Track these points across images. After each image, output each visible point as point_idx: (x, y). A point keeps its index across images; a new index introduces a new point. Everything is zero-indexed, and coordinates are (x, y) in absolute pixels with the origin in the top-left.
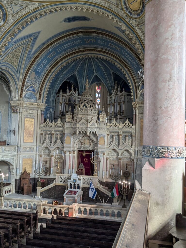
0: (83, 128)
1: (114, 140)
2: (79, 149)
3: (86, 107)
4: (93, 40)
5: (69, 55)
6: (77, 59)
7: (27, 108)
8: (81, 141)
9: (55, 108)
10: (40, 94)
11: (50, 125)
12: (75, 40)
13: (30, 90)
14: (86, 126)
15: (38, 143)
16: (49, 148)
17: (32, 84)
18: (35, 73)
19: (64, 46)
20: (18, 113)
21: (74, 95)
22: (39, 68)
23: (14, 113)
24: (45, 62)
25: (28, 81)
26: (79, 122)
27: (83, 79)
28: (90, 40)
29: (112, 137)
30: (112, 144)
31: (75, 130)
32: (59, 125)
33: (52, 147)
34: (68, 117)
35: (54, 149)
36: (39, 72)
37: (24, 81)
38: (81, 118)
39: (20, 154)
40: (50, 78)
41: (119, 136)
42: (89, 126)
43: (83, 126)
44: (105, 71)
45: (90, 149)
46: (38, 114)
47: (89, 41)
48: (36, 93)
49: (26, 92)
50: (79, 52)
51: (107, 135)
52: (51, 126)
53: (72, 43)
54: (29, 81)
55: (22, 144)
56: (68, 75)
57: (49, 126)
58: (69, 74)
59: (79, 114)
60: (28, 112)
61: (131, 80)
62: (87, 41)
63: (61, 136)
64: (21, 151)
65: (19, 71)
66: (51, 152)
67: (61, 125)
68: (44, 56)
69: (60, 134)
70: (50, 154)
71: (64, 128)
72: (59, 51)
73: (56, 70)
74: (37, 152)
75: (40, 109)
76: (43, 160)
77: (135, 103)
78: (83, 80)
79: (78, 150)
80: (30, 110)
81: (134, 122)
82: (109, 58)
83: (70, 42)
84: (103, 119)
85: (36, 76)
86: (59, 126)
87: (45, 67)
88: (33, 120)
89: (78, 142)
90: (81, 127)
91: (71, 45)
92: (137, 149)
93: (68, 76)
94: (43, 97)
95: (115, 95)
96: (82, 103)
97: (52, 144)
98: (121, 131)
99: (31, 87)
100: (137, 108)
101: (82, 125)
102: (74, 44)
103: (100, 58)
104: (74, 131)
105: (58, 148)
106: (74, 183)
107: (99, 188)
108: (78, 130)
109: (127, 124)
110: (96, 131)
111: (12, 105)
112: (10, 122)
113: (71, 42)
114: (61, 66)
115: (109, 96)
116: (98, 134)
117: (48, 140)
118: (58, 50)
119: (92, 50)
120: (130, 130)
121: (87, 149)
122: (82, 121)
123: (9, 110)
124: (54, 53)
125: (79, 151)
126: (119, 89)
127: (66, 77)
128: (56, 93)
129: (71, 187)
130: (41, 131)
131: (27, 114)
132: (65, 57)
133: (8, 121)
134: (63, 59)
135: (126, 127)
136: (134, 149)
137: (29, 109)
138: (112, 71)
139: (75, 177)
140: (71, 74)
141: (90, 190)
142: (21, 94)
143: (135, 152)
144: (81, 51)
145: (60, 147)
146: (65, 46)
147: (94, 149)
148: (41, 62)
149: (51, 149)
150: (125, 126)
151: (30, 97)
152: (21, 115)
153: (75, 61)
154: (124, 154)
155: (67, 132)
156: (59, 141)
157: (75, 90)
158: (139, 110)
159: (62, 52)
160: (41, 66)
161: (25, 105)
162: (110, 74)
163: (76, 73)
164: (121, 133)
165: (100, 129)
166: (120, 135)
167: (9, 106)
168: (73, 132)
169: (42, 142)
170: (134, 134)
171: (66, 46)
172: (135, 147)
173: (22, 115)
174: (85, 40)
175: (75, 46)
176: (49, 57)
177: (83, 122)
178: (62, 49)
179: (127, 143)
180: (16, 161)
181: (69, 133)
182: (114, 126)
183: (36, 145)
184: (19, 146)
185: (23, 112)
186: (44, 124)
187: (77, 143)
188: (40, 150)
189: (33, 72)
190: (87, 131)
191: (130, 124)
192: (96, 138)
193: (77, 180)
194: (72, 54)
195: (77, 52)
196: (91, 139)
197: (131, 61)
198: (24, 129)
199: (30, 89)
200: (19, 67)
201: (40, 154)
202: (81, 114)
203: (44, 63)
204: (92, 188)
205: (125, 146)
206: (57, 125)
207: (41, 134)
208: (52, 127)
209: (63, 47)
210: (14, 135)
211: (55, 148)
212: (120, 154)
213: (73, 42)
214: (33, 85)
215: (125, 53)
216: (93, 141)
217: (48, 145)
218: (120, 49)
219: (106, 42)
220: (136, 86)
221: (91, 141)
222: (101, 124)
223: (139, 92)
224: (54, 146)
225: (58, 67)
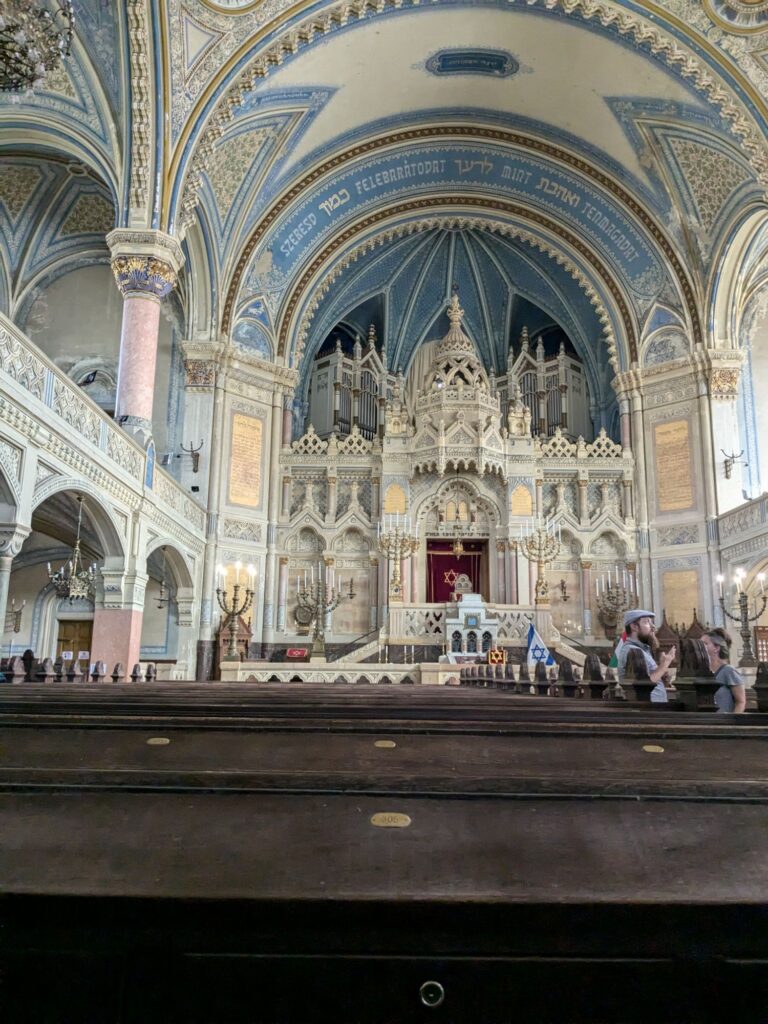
0: (463, 450)
1: (562, 499)
2: (433, 534)
3: (467, 382)
4: (484, 163)
5: (391, 212)
6: (415, 230)
7: (243, 377)
8: (437, 507)
9: (309, 407)
10: (282, 338)
11: (319, 448)
12: (423, 157)
13: (251, 315)
14: (473, 442)
15: (275, 512)
16: (319, 531)
17: (260, 294)
18: (273, 258)
20: (213, 389)
21: (376, 370)
22: (287, 242)
23: (194, 389)
24: (308, 221)
25: (248, 279)
26: (446, 429)
29: (553, 491)
30: (555, 514)
31: (425, 461)
32: (355, 448)
33: (331, 530)
34: (393, 420)
35: (337, 533)
36: (287, 255)
37: (237, 276)
38: (454, 418)
39: (216, 546)
40: (318, 286)
41: (575, 484)
42: (483, 443)
43: (461, 444)
45: (472, 534)
46: (273, 407)
47: (469, 166)
48: (271, 331)
49: (240, 317)
50: (428, 203)
51: (537, 481)
52: (325, 452)
53: (411, 168)
54: (251, 282)
55: (223, 506)
56: (359, 296)
57: (314, 452)
58: (363, 294)
59: (445, 401)
60: (244, 394)
61: (607, 304)
62: (464, 167)
63: (361, 491)
64: (219, 532)
65: (227, 233)
66: (328, 546)
67: (364, 448)
68: (311, 200)
69: (360, 483)
70: (324, 553)
71: (378, 459)
72: (362, 190)
73: (340, 261)
74: (273, 546)
75: (281, 390)
76: (290, 580)
77: (632, 374)
79: (429, 540)
80: (251, 387)
81: (627, 439)
83: (406, 162)
84: (521, 426)
85: (275, 267)
86: (355, 452)
87: (305, 241)
88: (259, 425)
89: (427, 511)
90: (452, 445)
92: (646, 527)
93: (363, 297)
94: (292, 349)
95: (522, 372)
96: (448, 368)
98: (587, 469)
99: (257, 305)
100: (640, 392)
101: (456, 439)
102: (417, 172)
103: (497, 232)
104: (421, 466)
105: (352, 531)
106: (468, 631)
108: (443, 457)
109: (603, 447)
110: (503, 468)
111: (191, 356)
112: (177, 420)
116: (508, 475)
117: (312, 503)
118: (359, 188)
119: (474, 202)
120: (616, 466)
121: (463, 534)
122: (459, 425)
123: (172, 375)
124: (343, 196)
125: (433, 544)
126: (540, 349)
128: (313, 356)
129: (457, 648)
130: (286, 468)
131: (240, 399)
132: (377, 218)
133: (168, 420)
135: (600, 455)
136: (633, 528)
137: (249, 383)
138: (516, 292)
139: (475, 608)
140: (371, 292)
141: (530, 654)
142: (226, 322)
143: (639, 540)
144: (436, 202)
145: (361, 528)
146: (385, 178)
147: (488, 535)
148: (298, 219)
149: (328, 536)
150: (597, 454)
151: (250, 340)
152: (220, 400)
154: (598, 550)
155: (389, 469)
156: (355, 505)
159: (369, 195)
160: (294, 237)
161: (236, 365)
162: (503, 305)
164: (583, 477)
165: (516, 458)
166: (583, 481)
167: (172, 362)
168: (417, 468)
169: (287, 511)
170: (631, 479)
171: (387, 176)
172: (638, 521)
173: (224, 401)
174: (456, 161)
175: (418, 179)
176: (327, 206)
177: (462, 429)
178: (374, 186)
179: (606, 507)
180: (199, 569)
181: (399, 473)
182: (559, 451)
183: (269, 519)
184: (214, 512)
185: (229, 388)
186: (295, 444)
187: (427, 507)
188: (283, 538)
189: (268, 250)
190: (476, 461)
191: (613, 446)
192: (498, 493)
193: (483, 617)
194: (406, 208)
195: (421, 204)
196: (479, 495)
197: (613, 238)
198: (230, 455)
199: (253, 311)
200: (232, 217)
201: (283, 552)
203: (306, 227)
204: (536, 648)
205: (602, 518)
206: (346, 448)
207: (286, 480)
208: (327, 454)
209: (378, 178)
210: (195, 471)
211: (341, 529)
212: (586, 545)
213: (413, 165)
214: (263, 297)
215: (594, 213)
216: (481, 506)
217: (315, 520)
218: (579, 199)
219: (529, 174)
220: (628, 321)
221: (473, 507)
222: (516, 442)
223: (642, 338)
224: (340, 522)
225: (348, 249)
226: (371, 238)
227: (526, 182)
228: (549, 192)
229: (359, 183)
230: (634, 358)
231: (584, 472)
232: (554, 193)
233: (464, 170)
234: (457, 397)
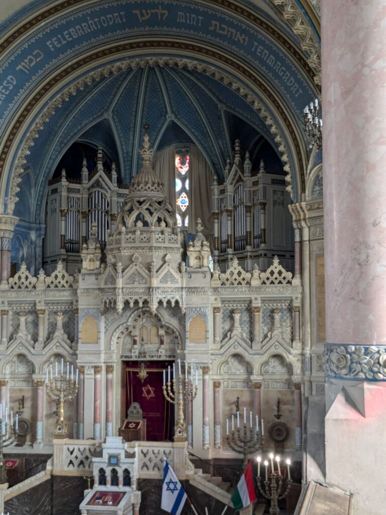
0: (137, 290)
1: (237, 324)
2: (126, 357)
3: (146, 224)
4: (159, 11)
5: (85, 61)
6: (111, 73)
8: (131, 332)
11: (30, 283)
12: (104, 12)
14: (146, 283)
16: (30, 357)
19: (69, 34)
21: (106, 187)
24: (8, 82)
26: (123, 272)
27: (131, 133)
28: (153, 11)
29: (231, 315)
30: (231, 338)
31: (110, 298)
32: (59, 282)
33: (39, 355)
34: (89, 257)
35: (45, 358)
38: (131, 260)
40: (28, 135)
41: (250, 310)
42: (155, 283)
43: (136, 285)
44: (202, 107)
45: (160, 356)
47: (147, 14)
51: (215, 308)
52: (34, 287)
53: (95, 23)
56: (83, 124)
57: (27, 287)
58: (87, 121)
59: (123, 245)
62: (142, 15)
63: (66, 319)
66: (37, 371)
67: (67, 282)
68: (7, 65)
69: (65, 313)
70: (34, 376)
71: (75, 292)
72: (54, 47)
73: (45, 110)
76: (10, 398)
77: (298, 207)
78: (132, 138)
79: (124, 362)
81: (297, 267)
82: (214, 67)
83: (89, 18)
84: (200, 258)
86: (60, 286)
89: (123, 337)
90: (129, 286)
91: (90, 29)
92: (308, 352)
93: (86, 125)
96: (131, 210)
97: (40, 345)
98: (259, 297)
100: (306, 223)
101: (132, 279)
102: (101, 25)
103: (185, 68)
104: (107, 301)
105: (58, 356)
106: (111, 468)
107: (194, 479)
108: (121, 297)
109: (276, 275)
110: (179, 300)
113: (91, 19)
114: (63, 94)
115: (216, 186)
116: (185, 306)
117: (25, 333)
118: (51, 46)
119: (158, 44)
120: (286, 292)
121: (152, 357)
122: (135, 267)
124: (38, 55)
125: (127, 364)
126: (247, 164)
127: (79, 131)
128: (47, 182)
129: (103, 482)
130: (3, 303)
132: (73, 68)
134: (67, 72)
135: (272, 283)
136: (299, 352)
138: (225, 108)
139: (116, 448)
140: (94, 119)
141: (165, 486)
143: (303, 362)
144: (124, 48)
145: (65, 353)
146: (72, 33)
147: (174, 356)
149: (37, 361)
150: (270, 281)
153: (105, 78)
154: (270, 370)
155: (85, 303)
156: (60, 334)
157: (108, 170)
158: (312, 229)
159: (62, 50)
162: (219, 118)
163: (108, 116)
164: (256, 304)
165: (191, 290)
166: (255, 308)
168: (106, 303)
169: (5, 339)
170: (299, 305)
171: (74, 32)
172: (303, 344)
175: (104, 31)
176: (23, 66)
177: (137, 270)
178: (64, 42)
179: (276, 332)
181: (92, 307)
182: (235, 279)
186: (11, 280)
187: (118, 338)
188: (1, 364)
190: (149, 300)
191: (285, 273)
192: (179, 320)
193: (122, 456)
194: (97, 56)
195: (111, 51)
196: (163, 323)
201: (1, 376)
202: (131, 245)
203: (6, 88)
204: (171, 482)
205: (272, 342)
206: (52, 283)
207: (4, 313)
208: (37, 289)
209: (67, 34)
211: (48, 355)
212: (256, 369)
213: (96, 20)
215: (262, 51)
216: (168, 331)
217: (26, 348)
218: (247, 38)
219: (201, 18)
220: (299, 153)
221: (162, 332)
222: (193, 275)
223: (308, 171)
224: (47, 349)
225: (51, 99)
226: (72, 86)
227: (200, 25)
228: (221, 32)
229: (50, 42)
230: (303, 190)
231: (256, 299)
232: (225, 33)
233: (143, 18)
234: (134, 241)
